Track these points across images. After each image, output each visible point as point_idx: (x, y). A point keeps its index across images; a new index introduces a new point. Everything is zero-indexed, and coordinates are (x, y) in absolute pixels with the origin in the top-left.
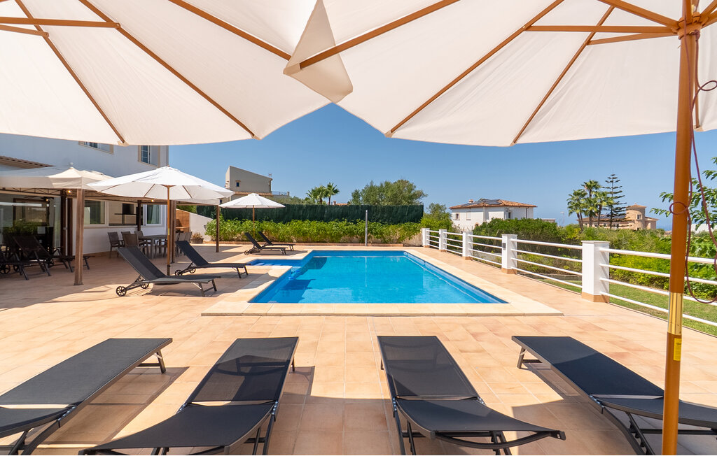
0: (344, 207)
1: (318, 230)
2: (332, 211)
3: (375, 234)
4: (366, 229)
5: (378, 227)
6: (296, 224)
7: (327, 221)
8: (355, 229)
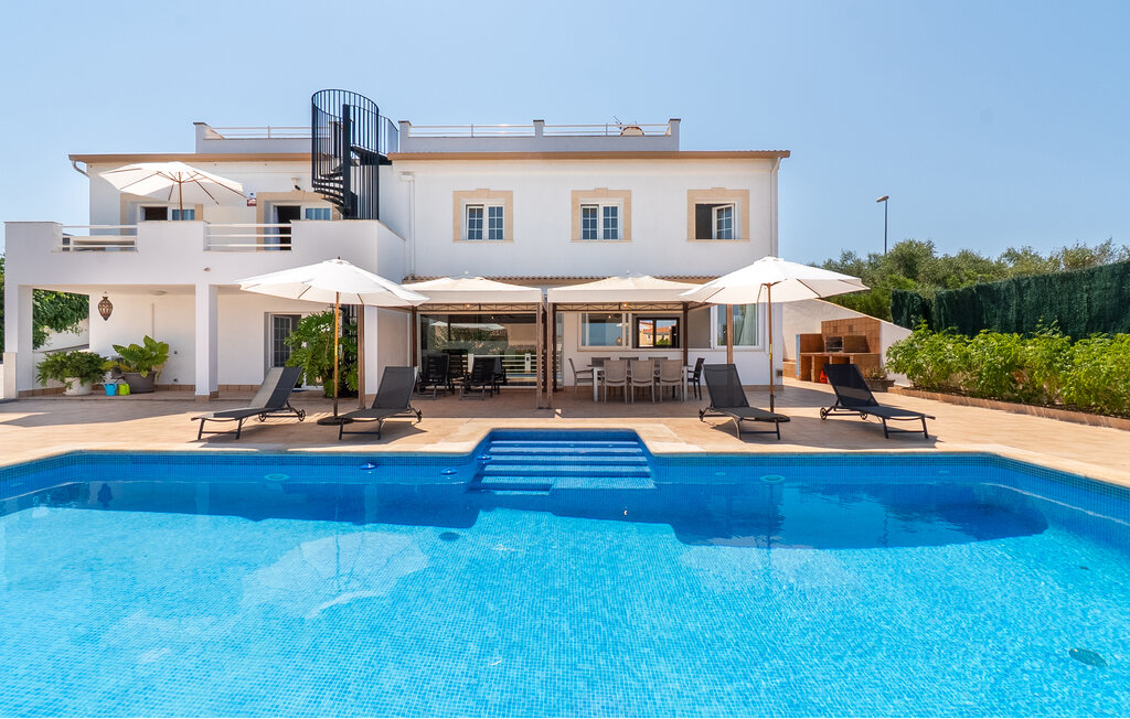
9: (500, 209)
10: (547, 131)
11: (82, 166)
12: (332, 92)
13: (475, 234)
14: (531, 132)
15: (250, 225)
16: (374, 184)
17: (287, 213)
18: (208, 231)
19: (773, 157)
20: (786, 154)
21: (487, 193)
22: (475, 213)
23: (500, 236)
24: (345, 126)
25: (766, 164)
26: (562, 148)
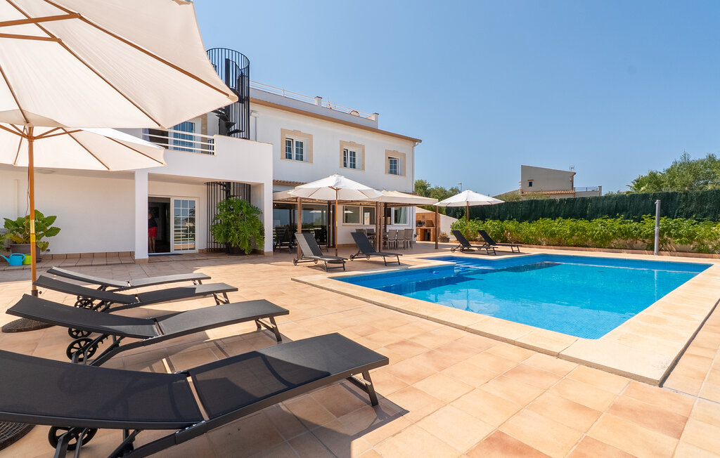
0: (621, 198)
1: (573, 230)
2: (600, 205)
3: (676, 237)
4: (656, 228)
5: (686, 225)
6: (543, 223)
7: (590, 219)
8: (636, 229)
9: (302, 143)
12: (217, 50)
19: (414, 141)
20: (420, 141)
21: (300, 133)
23: (301, 159)
25: (411, 144)
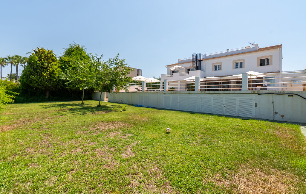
9: (220, 65)
10: (229, 51)
11: (166, 67)
13: (216, 70)
14: (226, 52)
15: (184, 72)
16: (200, 64)
17: (189, 70)
18: (180, 73)
21: (218, 63)
22: (216, 66)
23: (220, 70)
24: (196, 56)
26: (232, 54)
